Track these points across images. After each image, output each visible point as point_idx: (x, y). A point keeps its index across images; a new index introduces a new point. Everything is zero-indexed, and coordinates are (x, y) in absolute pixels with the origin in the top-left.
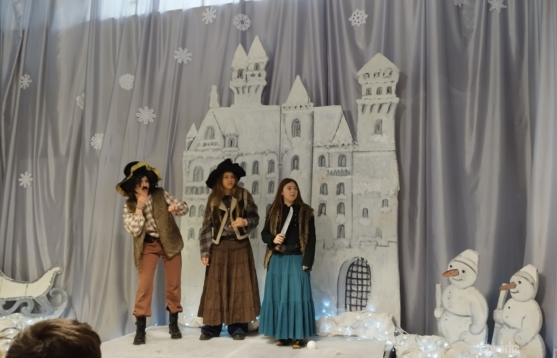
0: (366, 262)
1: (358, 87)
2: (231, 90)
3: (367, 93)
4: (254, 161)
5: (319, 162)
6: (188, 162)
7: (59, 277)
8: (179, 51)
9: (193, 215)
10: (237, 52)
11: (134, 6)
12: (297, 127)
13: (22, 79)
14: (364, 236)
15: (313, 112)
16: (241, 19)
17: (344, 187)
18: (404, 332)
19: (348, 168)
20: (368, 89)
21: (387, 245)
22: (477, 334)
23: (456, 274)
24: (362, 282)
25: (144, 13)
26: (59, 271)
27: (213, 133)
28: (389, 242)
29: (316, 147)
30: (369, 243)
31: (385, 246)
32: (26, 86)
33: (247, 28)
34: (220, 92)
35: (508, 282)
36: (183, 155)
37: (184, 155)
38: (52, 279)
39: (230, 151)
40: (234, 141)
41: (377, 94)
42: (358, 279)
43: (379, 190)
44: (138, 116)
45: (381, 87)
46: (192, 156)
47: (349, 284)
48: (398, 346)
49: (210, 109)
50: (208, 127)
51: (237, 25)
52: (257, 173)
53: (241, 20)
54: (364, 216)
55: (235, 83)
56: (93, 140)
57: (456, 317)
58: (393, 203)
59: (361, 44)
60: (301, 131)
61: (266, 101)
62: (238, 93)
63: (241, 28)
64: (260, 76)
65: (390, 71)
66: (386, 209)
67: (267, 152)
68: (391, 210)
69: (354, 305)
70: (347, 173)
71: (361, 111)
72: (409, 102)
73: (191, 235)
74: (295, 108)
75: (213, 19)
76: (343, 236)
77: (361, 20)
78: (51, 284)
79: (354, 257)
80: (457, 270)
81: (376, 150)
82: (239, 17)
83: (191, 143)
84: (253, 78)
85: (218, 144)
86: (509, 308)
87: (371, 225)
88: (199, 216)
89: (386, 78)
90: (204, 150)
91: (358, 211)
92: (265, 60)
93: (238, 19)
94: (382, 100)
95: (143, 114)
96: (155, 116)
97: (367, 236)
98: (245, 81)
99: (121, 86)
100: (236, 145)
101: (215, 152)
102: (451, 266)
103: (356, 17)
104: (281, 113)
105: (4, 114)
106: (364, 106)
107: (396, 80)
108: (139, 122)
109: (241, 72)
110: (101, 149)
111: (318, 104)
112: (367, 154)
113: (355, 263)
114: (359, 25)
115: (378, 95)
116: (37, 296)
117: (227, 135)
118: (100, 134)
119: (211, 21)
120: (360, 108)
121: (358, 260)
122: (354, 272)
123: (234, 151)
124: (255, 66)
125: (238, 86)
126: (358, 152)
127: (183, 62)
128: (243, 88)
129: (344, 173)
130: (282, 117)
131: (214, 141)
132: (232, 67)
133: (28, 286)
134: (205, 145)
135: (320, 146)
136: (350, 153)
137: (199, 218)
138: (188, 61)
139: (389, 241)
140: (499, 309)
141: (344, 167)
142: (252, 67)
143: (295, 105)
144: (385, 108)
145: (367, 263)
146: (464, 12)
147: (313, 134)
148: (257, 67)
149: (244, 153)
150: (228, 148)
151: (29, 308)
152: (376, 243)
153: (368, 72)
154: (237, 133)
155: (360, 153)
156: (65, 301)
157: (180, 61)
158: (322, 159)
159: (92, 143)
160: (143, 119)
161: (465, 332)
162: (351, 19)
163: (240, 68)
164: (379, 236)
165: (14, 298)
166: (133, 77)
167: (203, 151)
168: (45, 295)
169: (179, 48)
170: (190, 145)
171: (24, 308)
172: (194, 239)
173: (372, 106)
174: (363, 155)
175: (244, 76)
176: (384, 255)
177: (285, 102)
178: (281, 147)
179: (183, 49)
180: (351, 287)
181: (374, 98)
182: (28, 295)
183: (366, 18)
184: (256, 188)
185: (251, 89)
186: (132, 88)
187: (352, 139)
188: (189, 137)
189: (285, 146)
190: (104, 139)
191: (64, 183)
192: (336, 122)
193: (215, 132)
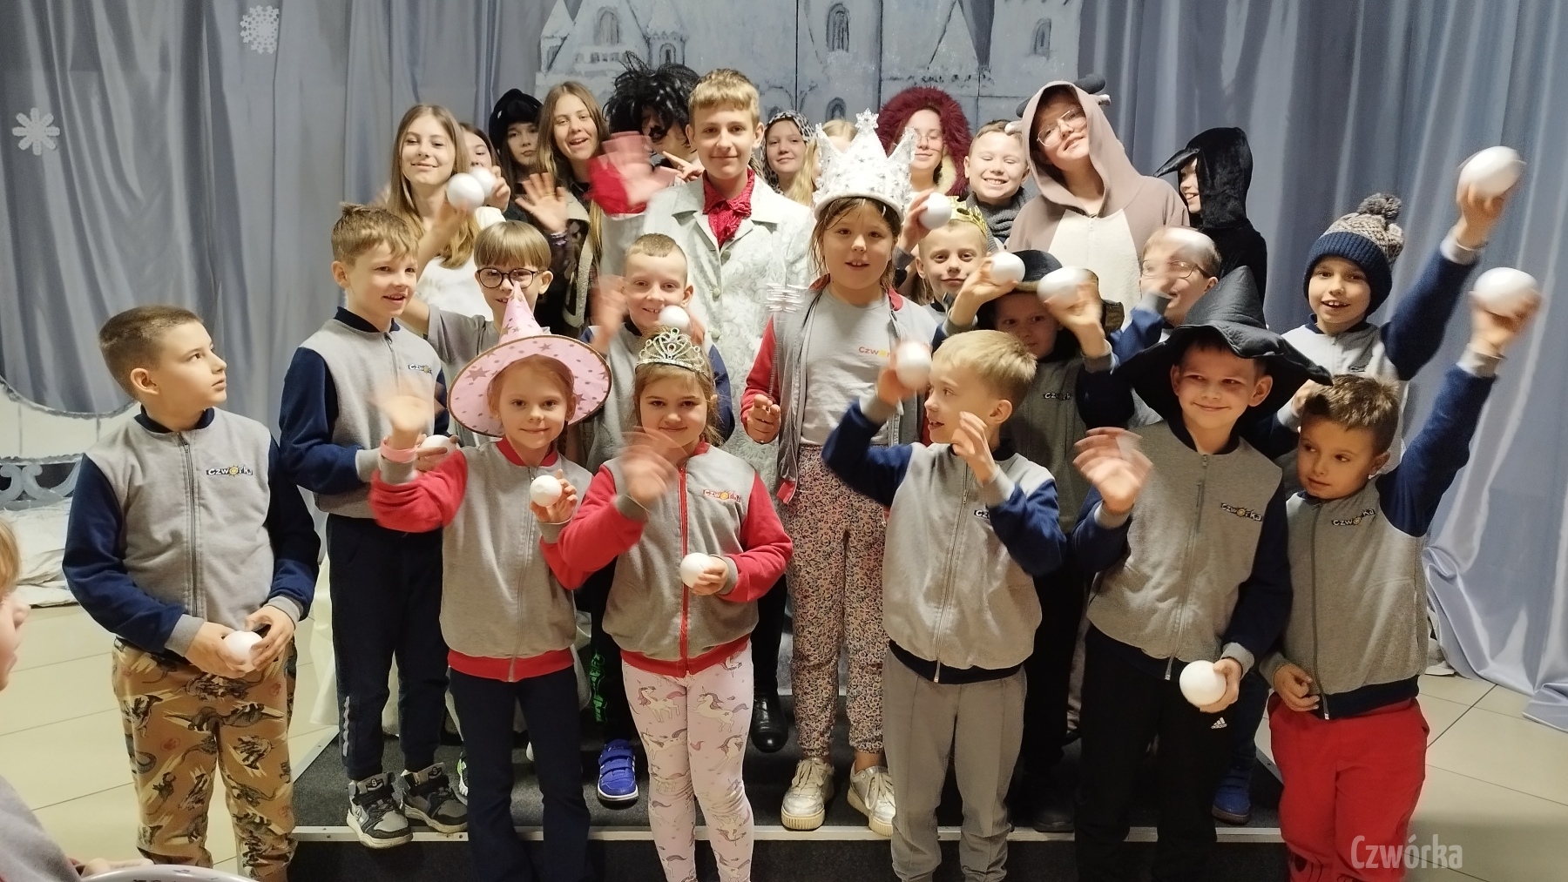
12: (841, 23)
27: (618, 27)
29: (886, 80)
36: (533, 81)
37: (538, 82)
40: (675, 52)
50: (602, 8)
56: (247, 26)
60: (850, 37)
83: (558, 52)
110: (277, 52)
112: (1012, 103)
117: (656, 34)
126: (991, 96)
133: (102, 426)
134: (595, 59)
135: (899, 75)
136: (972, 98)
147: (881, 45)
154: (682, 32)
155: (995, 100)
159: (244, 33)
167: (591, 74)
170: (554, 59)
174: (1003, 105)
178: (799, 74)
187: (976, 64)
188: (549, 35)
189: (810, 72)
190: (279, 25)
191: (164, 147)
192: (937, 19)
193: (620, 25)
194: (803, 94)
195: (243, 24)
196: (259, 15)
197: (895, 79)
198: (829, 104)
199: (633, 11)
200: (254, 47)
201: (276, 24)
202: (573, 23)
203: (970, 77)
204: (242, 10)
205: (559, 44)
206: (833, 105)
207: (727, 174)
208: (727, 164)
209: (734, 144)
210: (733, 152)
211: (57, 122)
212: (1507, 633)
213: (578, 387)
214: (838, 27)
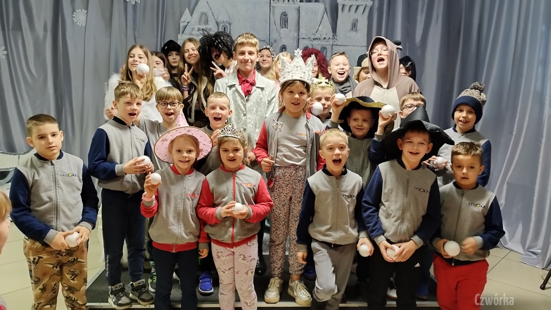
12: (285, 19)
15: (299, 7)
29: (301, 38)
36: (178, 37)
40: (227, 28)
50: (202, 12)
60: (288, 24)
71: (341, 11)
74: (283, 1)
81: (352, 45)
83: (186, 27)
85: (212, 30)
90: (198, 34)
104: (270, 5)
106: (343, 6)
110: (86, 25)
112: (345, 47)
117: (220, 21)
120: (340, 7)
126: (337, 45)
130: (272, 9)
131: (208, 26)
134: (199, 29)
136: (330, 46)
144: (361, 9)
147: (299, 27)
154: (229, 21)
159: (74, 19)
170: (184, 29)
173: (351, 6)
178: (270, 36)
187: (332, 34)
188: (183, 21)
189: (274, 36)
190: (87, 16)
191: (45, 59)
192: (319, 18)
193: (208, 18)
194: (272, 43)
195: (74, 15)
196: (79, 12)
197: (304, 38)
198: (281, 47)
199: (212, 13)
200: (77, 24)
201: (86, 16)
202: (191, 17)
203: (330, 38)
204: (74, 11)
205: (186, 24)
206: (282, 47)
207: (248, 69)
208: (247, 65)
209: (250, 58)
210: (250, 61)
211: (6, 49)
212: (515, 232)
213: (201, 146)
214: (284, 20)
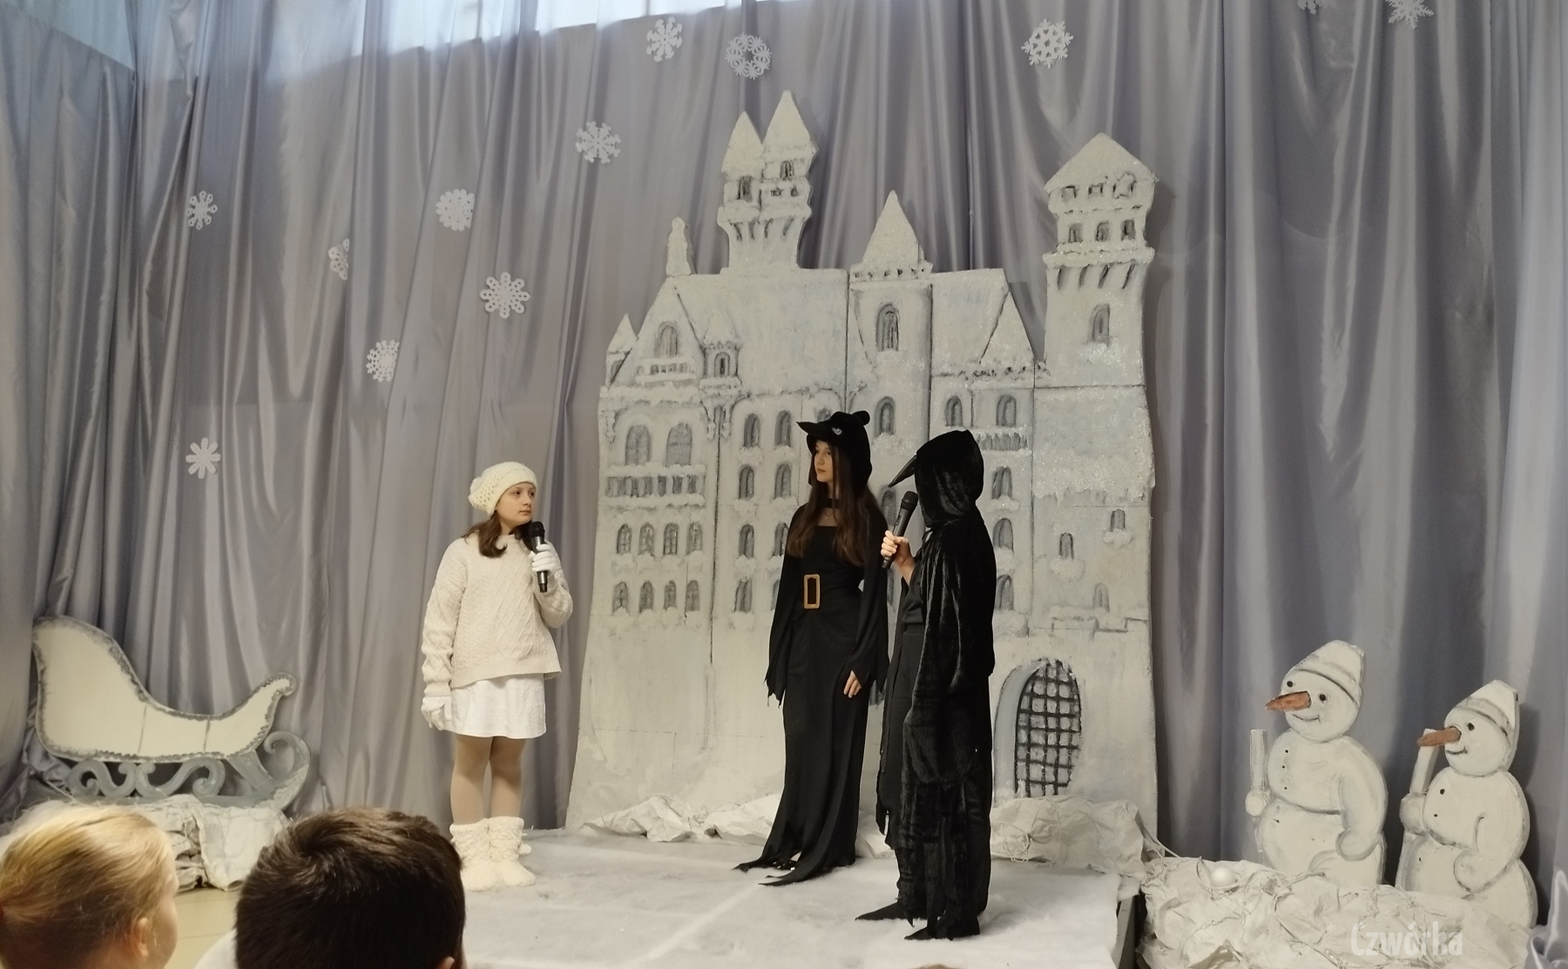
0: (1067, 671)
1: (1048, 223)
2: (720, 232)
3: (1070, 236)
4: (780, 413)
5: (946, 414)
6: (613, 415)
7: (287, 703)
8: (589, 130)
9: (625, 549)
10: (735, 132)
11: (474, 15)
12: (890, 324)
13: (191, 202)
14: (1063, 604)
15: (932, 286)
16: (746, 48)
17: (1010, 480)
18: (1166, 852)
19: (1021, 430)
20: (1074, 225)
21: (1122, 628)
22: (1358, 860)
23: (1302, 704)
24: (1058, 723)
25: (498, 34)
26: (288, 689)
27: (677, 339)
28: (1129, 621)
29: (938, 375)
30: (1076, 623)
31: (1117, 631)
32: (203, 220)
33: (762, 72)
34: (693, 235)
35: (1439, 726)
36: (599, 395)
37: (601, 395)
38: (270, 708)
39: (719, 387)
40: (729, 360)
41: (1097, 240)
42: (1046, 715)
43: (1102, 486)
44: (484, 298)
45: (1107, 222)
46: (622, 399)
47: (1024, 728)
48: (1151, 888)
49: (668, 280)
50: (662, 324)
51: (736, 63)
52: (789, 444)
53: (745, 50)
54: (1064, 553)
55: (732, 212)
56: (373, 359)
57: (1303, 813)
58: (1139, 519)
59: (1054, 113)
60: (900, 336)
61: (809, 257)
62: (740, 237)
63: (746, 71)
64: (794, 193)
65: (1130, 179)
66: (1120, 536)
67: (813, 390)
68: (1132, 539)
69: (1036, 782)
70: (1018, 442)
71: (1056, 284)
72: (1179, 262)
73: (621, 600)
74: (885, 275)
75: (674, 48)
76: (1008, 603)
77: (1055, 50)
78: (268, 721)
79: (1038, 659)
80: (1306, 696)
81: (1095, 383)
82: (740, 44)
83: (621, 366)
84: (776, 199)
85: (688, 369)
86: (1442, 792)
87: (1081, 577)
88: (641, 552)
89: (1121, 197)
90: (653, 383)
91: (1047, 542)
92: (808, 152)
93: (738, 49)
94: (1109, 255)
95: (496, 292)
96: (528, 296)
97: (1070, 606)
98: (756, 208)
99: (441, 220)
100: (733, 370)
101: (682, 389)
102: (1290, 684)
103: (1041, 42)
104: (848, 288)
105: (148, 293)
106: (1062, 271)
107: (1147, 204)
108: (488, 313)
109: (745, 183)
110: (393, 380)
111: (943, 266)
112: (1071, 393)
113: (1041, 674)
114: (1049, 61)
115: (1100, 243)
116: (233, 752)
117: (712, 344)
118: (388, 344)
119: (670, 55)
120: (1052, 277)
121: (1048, 665)
122: (1038, 696)
123: (730, 387)
124: (782, 168)
125: (738, 221)
126: (1048, 388)
127: (597, 159)
128: (752, 225)
129: (1012, 442)
130: (852, 297)
131: (678, 360)
132: (723, 170)
133: (211, 727)
134: (654, 370)
135: (949, 370)
136: (1027, 391)
137: (641, 556)
138: (611, 157)
139: (1127, 619)
140: (1416, 795)
141: (1011, 426)
142: (774, 171)
143: (885, 269)
144: (1118, 275)
145: (1071, 674)
146: (1324, 26)
147: (931, 341)
148: (787, 172)
149: (755, 392)
150: (713, 378)
151: (213, 782)
152: (1093, 621)
153: (1072, 184)
154: (736, 341)
155: (1052, 391)
156: (302, 766)
157: (590, 158)
158: (954, 406)
159: (368, 365)
160: (497, 304)
161: (1325, 852)
162: (1028, 47)
163: (744, 174)
164: (1101, 605)
165: (176, 756)
166: (472, 196)
167: (650, 386)
168: (252, 749)
169: (588, 124)
170: (617, 372)
171: (201, 781)
172: (628, 611)
173: (1085, 269)
174: (1062, 396)
175: (755, 194)
176: (1114, 654)
177: (860, 260)
178: (848, 376)
179: (599, 125)
180: (1029, 737)
181: (1088, 251)
182: (210, 749)
183: (1068, 43)
184: (785, 480)
185: (771, 227)
186: (469, 226)
187: (1031, 355)
188: (613, 351)
189: (859, 373)
190: (399, 355)
191: (300, 468)
192: (988, 312)
193: (679, 338)
194: (852, 395)
195: (369, 357)
196: (383, 349)
197: (946, 375)
198: (879, 403)
199: (691, 325)
200: (375, 377)
201: (396, 355)
202: (636, 337)
203: (1024, 369)
204: (371, 344)
205: (623, 358)
206: (882, 404)
211: (219, 450)
214: (888, 326)
